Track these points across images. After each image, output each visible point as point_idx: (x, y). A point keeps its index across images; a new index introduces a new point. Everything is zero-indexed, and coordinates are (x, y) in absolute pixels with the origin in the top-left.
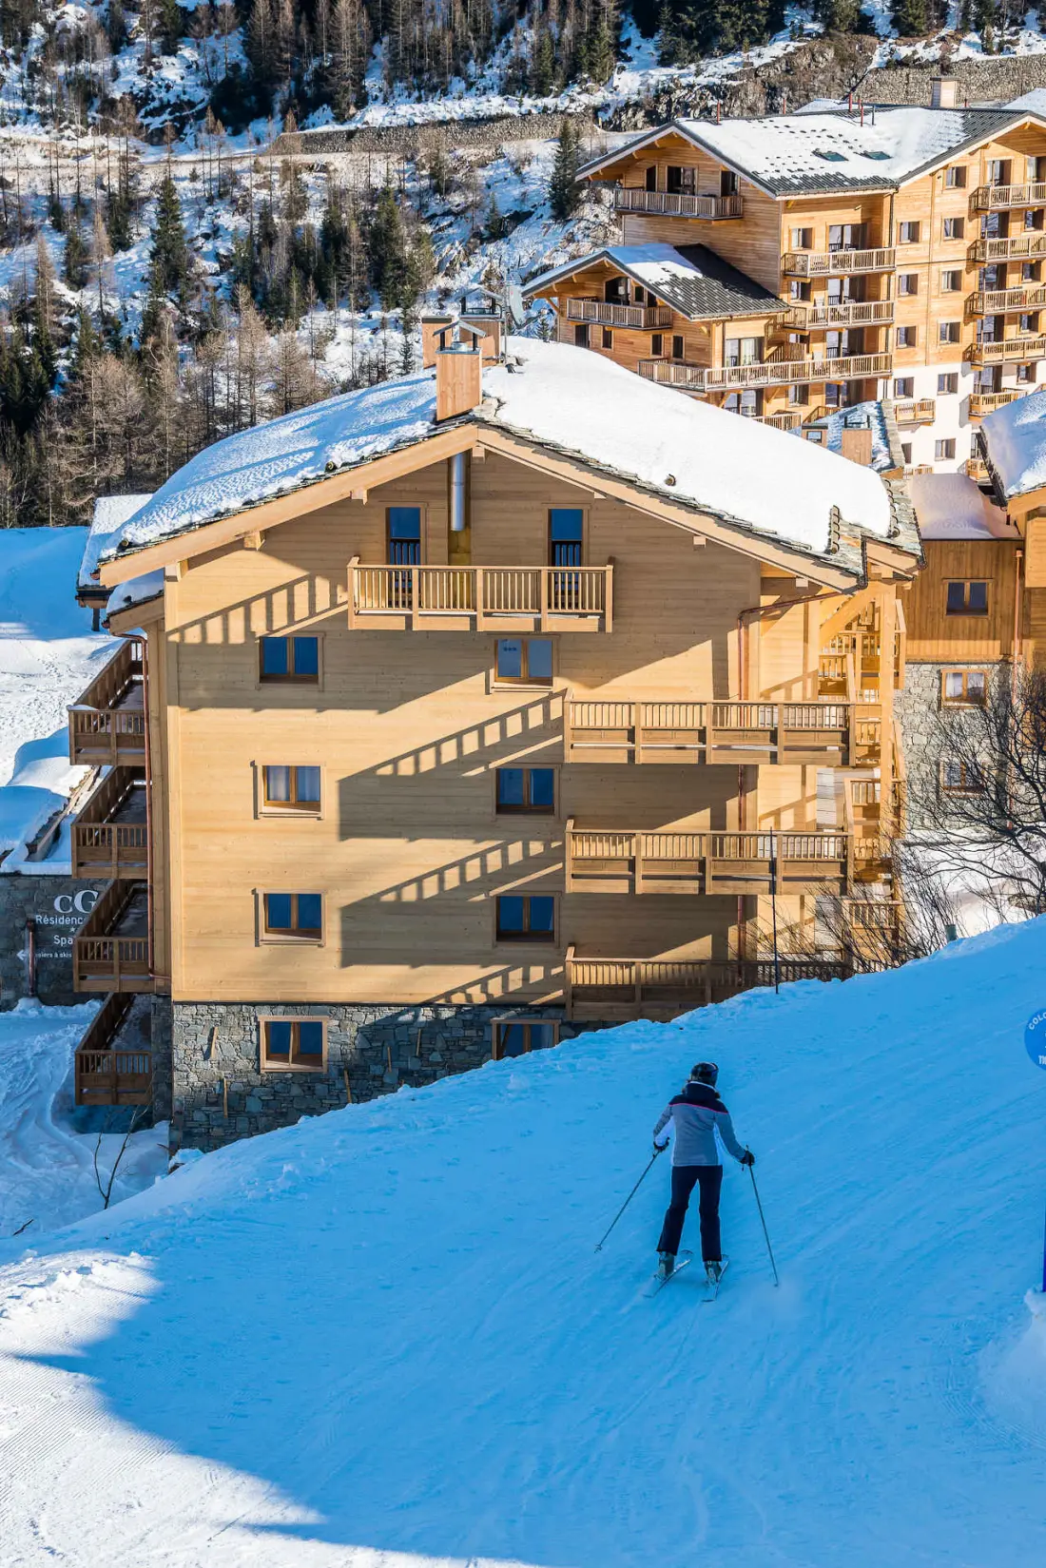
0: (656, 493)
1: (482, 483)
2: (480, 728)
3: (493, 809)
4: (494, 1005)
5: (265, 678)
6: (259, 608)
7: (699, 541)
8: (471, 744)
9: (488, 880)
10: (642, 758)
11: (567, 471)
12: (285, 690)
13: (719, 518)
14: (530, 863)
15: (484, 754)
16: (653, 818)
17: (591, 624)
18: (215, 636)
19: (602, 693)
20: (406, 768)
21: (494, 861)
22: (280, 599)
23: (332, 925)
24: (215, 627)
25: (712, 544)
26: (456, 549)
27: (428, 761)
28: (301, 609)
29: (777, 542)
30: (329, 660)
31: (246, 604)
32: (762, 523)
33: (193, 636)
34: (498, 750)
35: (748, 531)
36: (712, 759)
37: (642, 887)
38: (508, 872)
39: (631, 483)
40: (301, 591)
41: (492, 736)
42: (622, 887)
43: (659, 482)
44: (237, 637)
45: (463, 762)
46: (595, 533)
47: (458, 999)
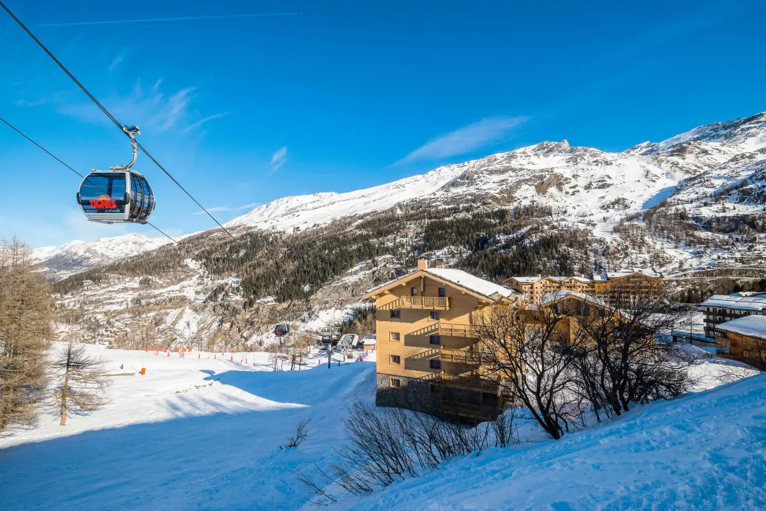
0: (455, 283)
1: (427, 283)
2: (427, 328)
3: (429, 342)
4: (429, 380)
5: (391, 317)
6: (388, 306)
7: (463, 293)
8: (426, 331)
9: (429, 356)
10: (453, 335)
11: (438, 279)
12: (396, 319)
13: (467, 288)
14: (436, 354)
15: (429, 332)
16: (458, 347)
17: (443, 309)
18: (384, 309)
19: (450, 322)
20: (415, 334)
21: (430, 353)
22: (391, 304)
23: (402, 361)
24: (384, 307)
25: (466, 294)
26: (422, 294)
27: (419, 333)
28: (397, 305)
29: (478, 293)
30: (402, 314)
31: (389, 304)
32: (475, 289)
33: (381, 309)
34: (430, 332)
35: (473, 291)
36: (467, 336)
37: (454, 361)
38: (432, 355)
39: (450, 281)
40: (397, 301)
41: (430, 329)
42: (450, 360)
43: (456, 282)
44: (388, 309)
45: (425, 334)
46: (447, 292)
47: (424, 378)
